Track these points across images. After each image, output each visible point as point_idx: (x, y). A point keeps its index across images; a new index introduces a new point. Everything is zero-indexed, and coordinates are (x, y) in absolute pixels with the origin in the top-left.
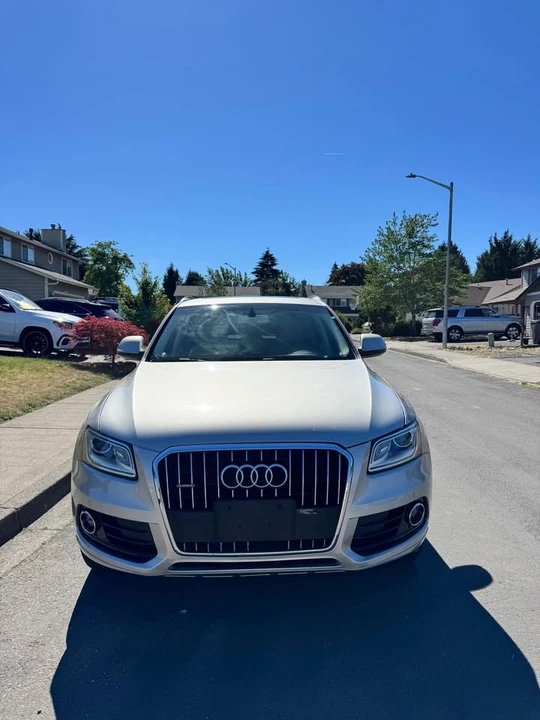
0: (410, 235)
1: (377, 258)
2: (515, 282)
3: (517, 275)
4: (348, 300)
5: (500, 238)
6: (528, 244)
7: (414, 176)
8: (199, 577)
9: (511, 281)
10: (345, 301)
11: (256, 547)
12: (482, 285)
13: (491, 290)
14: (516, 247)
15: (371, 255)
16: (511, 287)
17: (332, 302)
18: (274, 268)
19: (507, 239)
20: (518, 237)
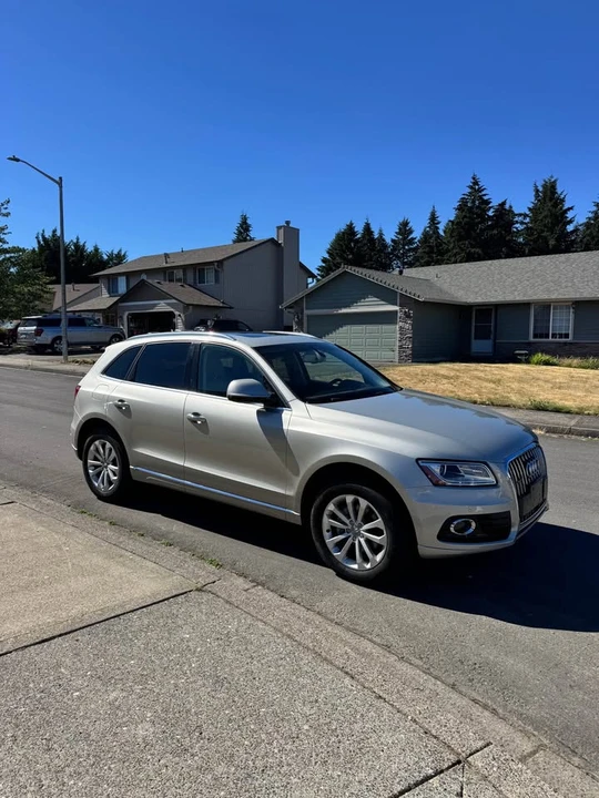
5: (48, 234)
6: (77, 246)
7: (18, 160)
9: (79, 286)
14: (65, 248)
16: (80, 294)
19: (56, 238)
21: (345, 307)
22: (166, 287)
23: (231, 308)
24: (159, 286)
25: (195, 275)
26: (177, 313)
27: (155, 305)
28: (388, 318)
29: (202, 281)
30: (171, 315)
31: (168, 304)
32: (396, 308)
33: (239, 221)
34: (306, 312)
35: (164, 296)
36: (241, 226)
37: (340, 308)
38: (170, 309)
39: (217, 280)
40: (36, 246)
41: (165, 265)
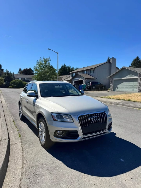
0: (46, 63)
1: (38, 68)
2: (68, 76)
3: (69, 74)
4: (27, 78)
5: (63, 65)
6: (69, 67)
7: (49, 49)
8: (90, 139)
9: (67, 76)
10: (26, 79)
11: (96, 132)
12: (61, 76)
13: (63, 78)
14: (66, 68)
15: (36, 67)
16: (68, 77)
17: (22, 79)
18: (1, 68)
19: (65, 66)
20: (67, 66)
21: (123, 77)
22: (82, 75)
23: (97, 79)
24: (80, 75)
25: (89, 71)
26: (84, 80)
27: (79, 79)
28: (135, 80)
29: (90, 73)
30: (82, 81)
31: (82, 79)
32: (138, 77)
33: (108, 58)
34: (113, 79)
35: (81, 77)
36: (108, 60)
37: (122, 78)
38: (83, 80)
39: (94, 73)
40: (61, 68)
41: (83, 70)
